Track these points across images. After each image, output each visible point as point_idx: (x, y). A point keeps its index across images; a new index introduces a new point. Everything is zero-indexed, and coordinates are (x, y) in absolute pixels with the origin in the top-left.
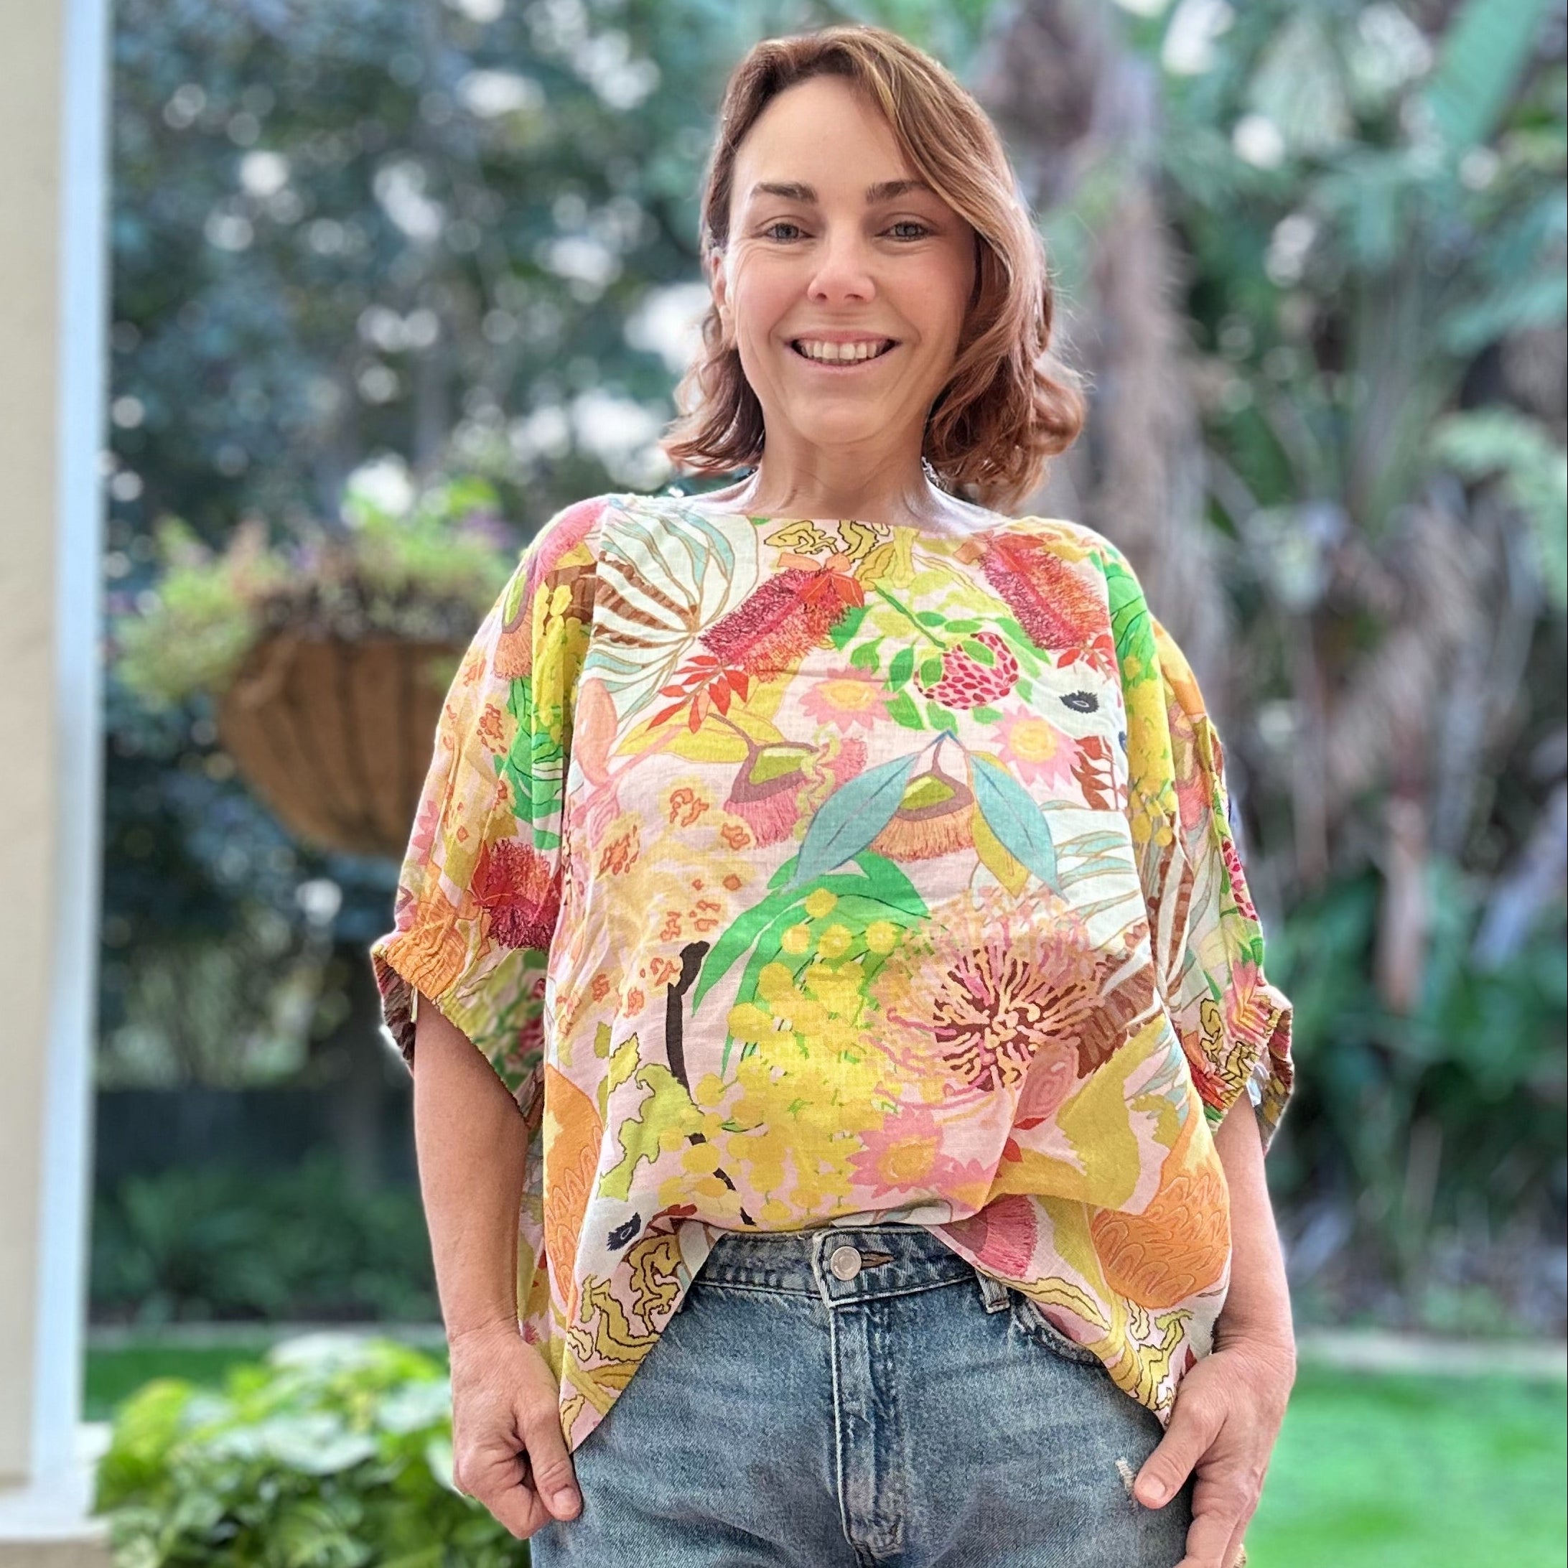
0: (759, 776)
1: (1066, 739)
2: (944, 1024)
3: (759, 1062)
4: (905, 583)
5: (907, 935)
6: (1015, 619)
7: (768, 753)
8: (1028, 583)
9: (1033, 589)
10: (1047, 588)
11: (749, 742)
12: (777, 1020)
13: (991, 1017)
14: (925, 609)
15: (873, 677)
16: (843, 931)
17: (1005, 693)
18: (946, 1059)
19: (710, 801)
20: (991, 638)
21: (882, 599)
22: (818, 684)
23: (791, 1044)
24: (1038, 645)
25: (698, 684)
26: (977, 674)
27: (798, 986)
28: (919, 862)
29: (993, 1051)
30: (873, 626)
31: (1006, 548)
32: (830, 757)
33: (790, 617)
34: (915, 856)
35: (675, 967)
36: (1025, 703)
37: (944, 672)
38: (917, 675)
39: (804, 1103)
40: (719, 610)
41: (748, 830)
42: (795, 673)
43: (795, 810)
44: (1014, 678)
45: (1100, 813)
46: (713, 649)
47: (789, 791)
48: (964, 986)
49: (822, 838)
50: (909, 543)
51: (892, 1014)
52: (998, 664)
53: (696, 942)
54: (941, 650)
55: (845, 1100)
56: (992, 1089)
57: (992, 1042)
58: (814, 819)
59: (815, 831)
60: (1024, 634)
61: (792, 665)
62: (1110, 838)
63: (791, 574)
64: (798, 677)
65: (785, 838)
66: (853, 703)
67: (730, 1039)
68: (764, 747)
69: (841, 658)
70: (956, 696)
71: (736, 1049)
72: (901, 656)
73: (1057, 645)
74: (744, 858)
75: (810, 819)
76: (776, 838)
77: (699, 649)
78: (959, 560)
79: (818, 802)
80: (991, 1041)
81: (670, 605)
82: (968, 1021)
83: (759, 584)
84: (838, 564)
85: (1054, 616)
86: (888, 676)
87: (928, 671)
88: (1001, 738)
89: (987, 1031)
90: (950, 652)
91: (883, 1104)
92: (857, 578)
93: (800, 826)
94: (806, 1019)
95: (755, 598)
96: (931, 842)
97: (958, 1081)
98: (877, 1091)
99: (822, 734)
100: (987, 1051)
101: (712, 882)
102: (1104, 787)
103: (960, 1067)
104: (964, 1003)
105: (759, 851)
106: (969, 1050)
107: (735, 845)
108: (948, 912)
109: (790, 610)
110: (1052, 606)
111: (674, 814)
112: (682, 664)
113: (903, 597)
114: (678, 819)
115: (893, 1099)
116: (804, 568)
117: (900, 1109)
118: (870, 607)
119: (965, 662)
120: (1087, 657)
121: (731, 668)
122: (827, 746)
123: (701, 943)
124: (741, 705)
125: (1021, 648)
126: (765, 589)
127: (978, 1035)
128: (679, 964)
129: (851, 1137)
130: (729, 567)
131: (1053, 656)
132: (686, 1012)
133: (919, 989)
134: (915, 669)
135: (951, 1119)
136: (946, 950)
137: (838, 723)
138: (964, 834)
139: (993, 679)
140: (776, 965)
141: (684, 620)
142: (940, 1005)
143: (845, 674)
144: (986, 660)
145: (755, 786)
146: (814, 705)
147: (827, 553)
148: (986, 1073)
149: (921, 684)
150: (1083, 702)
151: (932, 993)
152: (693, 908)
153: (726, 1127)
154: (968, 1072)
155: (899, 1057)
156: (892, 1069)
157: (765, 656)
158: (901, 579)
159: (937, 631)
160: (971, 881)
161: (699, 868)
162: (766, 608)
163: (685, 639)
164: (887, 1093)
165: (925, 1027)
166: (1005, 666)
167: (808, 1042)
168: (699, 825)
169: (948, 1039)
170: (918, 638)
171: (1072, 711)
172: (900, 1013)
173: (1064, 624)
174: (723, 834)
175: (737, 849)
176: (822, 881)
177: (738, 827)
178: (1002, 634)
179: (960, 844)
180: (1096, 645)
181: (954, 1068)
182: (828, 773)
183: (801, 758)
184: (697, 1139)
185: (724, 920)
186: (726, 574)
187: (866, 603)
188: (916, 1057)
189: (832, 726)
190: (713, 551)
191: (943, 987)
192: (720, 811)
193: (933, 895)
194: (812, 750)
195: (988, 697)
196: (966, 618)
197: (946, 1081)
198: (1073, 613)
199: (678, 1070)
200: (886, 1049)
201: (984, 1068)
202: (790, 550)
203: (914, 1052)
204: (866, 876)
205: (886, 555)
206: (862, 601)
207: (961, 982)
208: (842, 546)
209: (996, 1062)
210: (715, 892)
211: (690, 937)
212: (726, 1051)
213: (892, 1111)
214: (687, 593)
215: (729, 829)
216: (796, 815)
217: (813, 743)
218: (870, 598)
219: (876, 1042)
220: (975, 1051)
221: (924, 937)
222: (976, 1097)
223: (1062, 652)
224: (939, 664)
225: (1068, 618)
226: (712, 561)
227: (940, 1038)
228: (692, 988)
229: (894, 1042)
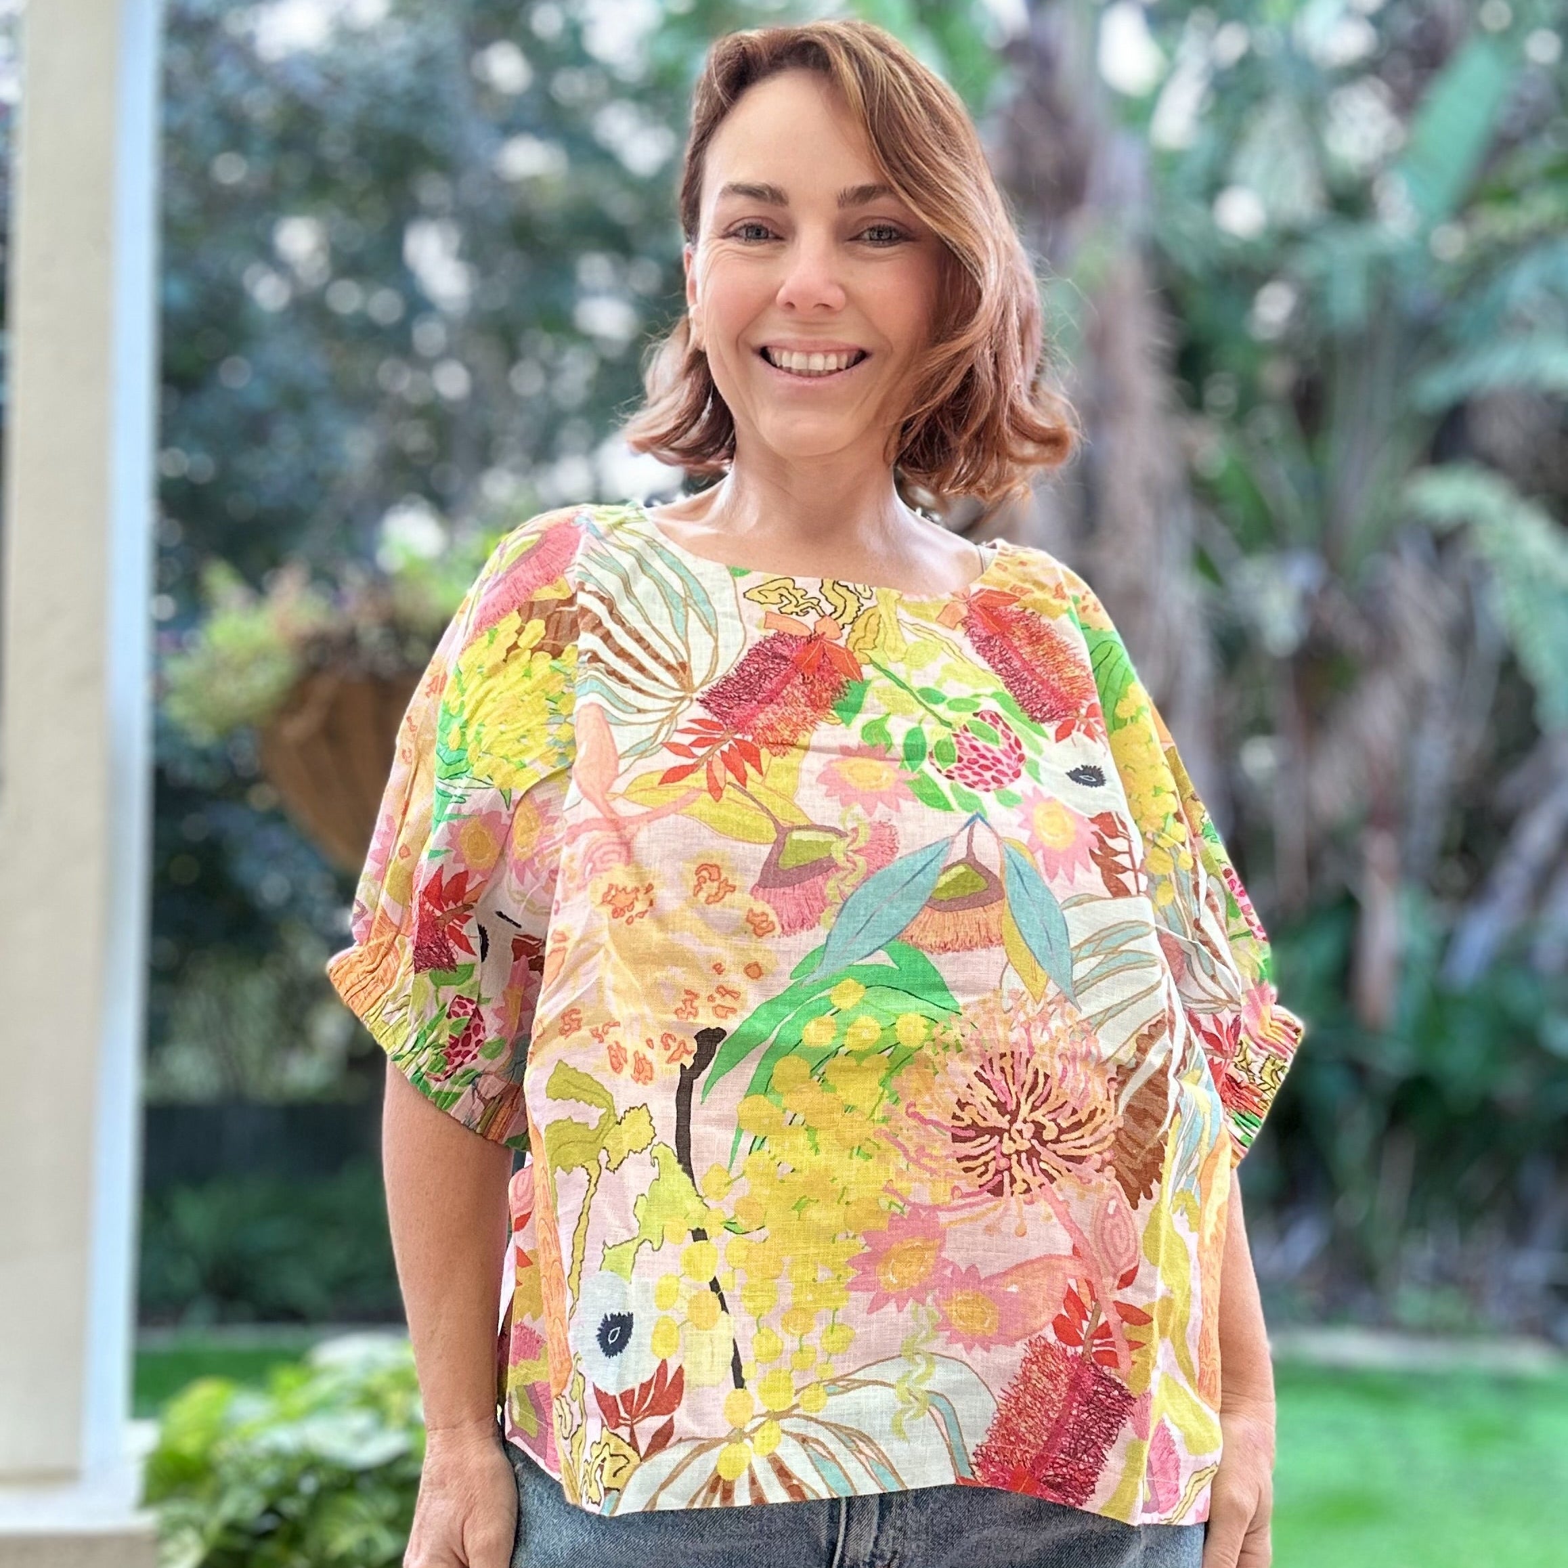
0: (788, 861)
1: (1081, 818)
2: (962, 1124)
3: (767, 1157)
4: (900, 656)
5: (937, 1030)
6: (1007, 691)
7: (796, 835)
8: (1011, 646)
9: (1015, 650)
10: (1029, 649)
11: (775, 822)
12: (790, 1114)
13: (1012, 1122)
14: (925, 685)
15: (888, 756)
16: (872, 1023)
17: (1017, 774)
18: (959, 1160)
19: (737, 883)
20: (991, 716)
21: (881, 674)
22: (831, 761)
23: (802, 1139)
24: (1034, 719)
25: (707, 748)
26: (989, 755)
27: (816, 1078)
28: (950, 954)
29: (1008, 1157)
30: (876, 702)
31: (984, 608)
32: (861, 843)
33: (788, 687)
34: (945, 948)
35: (689, 1049)
36: (1036, 783)
37: (957, 753)
38: (931, 754)
39: (810, 1200)
40: (712, 671)
41: (773, 917)
42: (806, 748)
43: (824, 898)
44: (1021, 758)
45: (1121, 901)
46: (716, 714)
47: (820, 879)
48: (990, 1087)
49: (851, 927)
50: (892, 605)
51: (911, 1110)
52: (1003, 744)
53: (713, 1027)
54: (949, 730)
55: (852, 1198)
56: (1002, 1195)
57: (1010, 1147)
58: (842, 910)
59: (843, 919)
60: (1019, 708)
61: (802, 740)
62: (1133, 929)
63: (780, 637)
64: (810, 753)
65: (812, 927)
66: (874, 783)
67: (739, 1131)
68: (791, 829)
69: (852, 733)
70: (976, 778)
71: (746, 1142)
72: (912, 733)
73: (1049, 717)
74: (768, 947)
75: (839, 907)
76: (802, 926)
77: (700, 712)
78: (942, 623)
79: (848, 891)
80: (1008, 1147)
81: (656, 657)
82: (990, 1124)
83: (749, 646)
84: (828, 628)
85: (1042, 682)
86: (902, 755)
87: (940, 752)
88: (1027, 823)
89: (1006, 1135)
90: (958, 732)
91: (891, 1203)
92: (850, 648)
93: (828, 916)
94: (821, 1112)
95: (749, 659)
96: (961, 935)
97: (968, 1183)
98: (886, 1189)
99: (848, 817)
100: (1004, 1155)
101: (733, 968)
102: (1125, 870)
103: (973, 1169)
104: (987, 1103)
105: (785, 939)
106: (987, 1153)
107: (760, 932)
108: (979, 1010)
109: (787, 680)
110: (1038, 670)
111: (698, 888)
112: (683, 724)
113: (900, 671)
114: (702, 896)
115: (902, 1199)
116: (794, 633)
117: (907, 1209)
118: (870, 681)
119: (975, 743)
120: (1083, 727)
121: (739, 736)
122: (855, 830)
123: (718, 1029)
124: (759, 779)
125: (1020, 724)
126: (757, 652)
127: (997, 1138)
128: (693, 1046)
129: (854, 1237)
130: (712, 622)
131: (1050, 729)
132: (696, 1097)
133: (942, 1086)
134: (929, 750)
135: (956, 1222)
136: (975, 1049)
137: (863, 805)
138: (994, 929)
139: (1004, 760)
140: (793, 1058)
141: (676, 677)
142: (962, 1105)
143: (858, 752)
144: (992, 740)
145: (785, 872)
146: (831, 782)
147: (812, 617)
148: (998, 1178)
149: (938, 765)
150: (1089, 776)
151: (956, 1092)
152: (712, 991)
153: (729, 1226)
154: (980, 1176)
155: (912, 1154)
156: (904, 1167)
157: (771, 728)
158: (894, 650)
159: (940, 709)
160: (1001, 981)
161: (720, 950)
162: (763, 675)
163: (682, 699)
164: (895, 1192)
165: (943, 1126)
166: (1010, 746)
167: (820, 1137)
168: (724, 906)
169: (965, 1140)
170: (924, 716)
171: (1081, 786)
172: (919, 1109)
173: (1053, 691)
174: (748, 920)
175: (760, 936)
176: (851, 972)
177: (763, 914)
178: (1001, 712)
179: (991, 941)
180: (1088, 715)
181: (966, 1170)
182: (861, 860)
183: (831, 843)
184: (699, 1235)
185: (743, 1007)
186: (712, 630)
187: (865, 677)
188: (931, 1156)
189: (858, 809)
190: (690, 601)
191: (969, 1086)
192: (747, 896)
193: (963, 990)
194: (841, 834)
195: (1005, 780)
196: (965, 696)
197: (956, 1183)
198: (1060, 678)
199: (684, 1158)
200: (900, 1145)
201: (998, 1172)
202: (775, 609)
203: (928, 1151)
204: (895, 966)
205: (874, 621)
206: (860, 674)
207: (987, 1083)
208: (828, 609)
209: (1009, 1169)
210: (735, 978)
211: (706, 1020)
212: (736, 1142)
213: (898, 1211)
214: (673, 649)
215: (755, 915)
216: (825, 902)
217: (841, 828)
218: (868, 671)
219: (892, 1138)
220: (992, 1154)
221: (954, 1034)
222: (984, 1201)
223: (1057, 724)
224: (952, 744)
225: (1056, 684)
226: (692, 614)
227: (956, 1139)
228: (705, 1074)
229: (910, 1139)
